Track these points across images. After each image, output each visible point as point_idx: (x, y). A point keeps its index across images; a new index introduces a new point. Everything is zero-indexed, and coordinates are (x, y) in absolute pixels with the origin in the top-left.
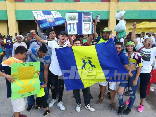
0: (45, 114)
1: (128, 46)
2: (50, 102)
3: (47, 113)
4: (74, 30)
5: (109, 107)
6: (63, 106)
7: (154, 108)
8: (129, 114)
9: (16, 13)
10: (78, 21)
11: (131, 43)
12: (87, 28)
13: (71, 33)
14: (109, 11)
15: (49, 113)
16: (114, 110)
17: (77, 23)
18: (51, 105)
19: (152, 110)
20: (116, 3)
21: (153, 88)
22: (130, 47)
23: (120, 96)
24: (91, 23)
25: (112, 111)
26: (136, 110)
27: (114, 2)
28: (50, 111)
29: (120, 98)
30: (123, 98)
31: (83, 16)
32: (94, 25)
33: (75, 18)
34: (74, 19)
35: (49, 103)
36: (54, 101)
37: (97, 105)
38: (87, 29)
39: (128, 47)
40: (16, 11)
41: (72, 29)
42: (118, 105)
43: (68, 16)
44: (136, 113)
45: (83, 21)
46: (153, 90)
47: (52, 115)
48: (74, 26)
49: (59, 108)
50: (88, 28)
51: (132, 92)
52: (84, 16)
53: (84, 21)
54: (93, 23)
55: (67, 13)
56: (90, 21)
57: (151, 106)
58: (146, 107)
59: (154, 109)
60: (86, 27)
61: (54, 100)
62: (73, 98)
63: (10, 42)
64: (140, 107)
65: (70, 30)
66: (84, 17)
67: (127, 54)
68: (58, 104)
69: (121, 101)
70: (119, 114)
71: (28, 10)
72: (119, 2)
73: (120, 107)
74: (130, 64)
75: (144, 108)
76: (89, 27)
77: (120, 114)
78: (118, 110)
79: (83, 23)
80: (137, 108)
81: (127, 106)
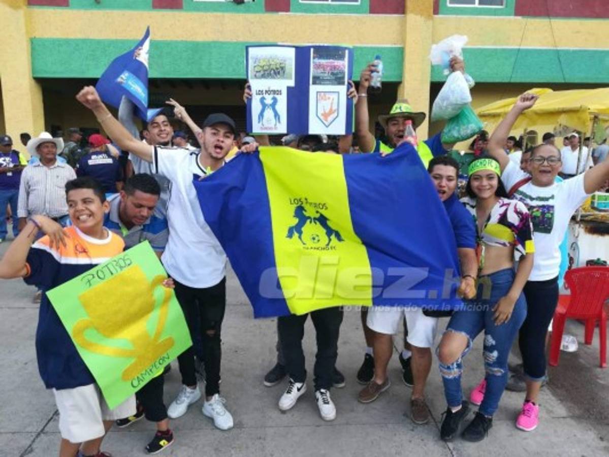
0: (154, 446)
1: (476, 179)
2: (175, 398)
3: (162, 443)
4: (276, 115)
5: (405, 415)
6: (228, 414)
7: (577, 412)
8: (486, 440)
9: (33, 49)
10: (292, 83)
11: (488, 167)
12: (327, 111)
13: (266, 128)
14: (401, 51)
15: (169, 440)
16: (426, 423)
17: (289, 89)
18: (176, 410)
19: (573, 422)
20: (429, 17)
21: (572, 337)
22: (485, 182)
23: (449, 368)
24: (343, 89)
25: (420, 429)
26: (509, 423)
27: (422, 15)
28: (174, 435)
29: (451, 377)
30: (460, 376)
31: (313, 61)
32: (355, 101)
33: (282, 68)
34: (276, 71)
35: (169, 404)
36: (189, 395)
37: (361, 407)
38: (326, 115)
39: (475, 184)
40: (33, 42)
41: (269, 113)
42: (440, 406)
43: (256, 60)
44: (511, 435)
45: (314, 83)
46: (572, 348)
47: (184, 448)
48: (275, 100)
49: (211, 420)
50: (331, 112)
51: (495, 354)
52: (317, 61)
53: (317, 80)
54: (353, 89)
55: (250, 49)
56: (339, 81)
57: (569, 409)
58: (549, 412)
59: (578, 418)
60: (325, 106)
61: (189, 390)
62: (266, 380)
63: (11, 165)
64: (523, 412)
65: (261, 115)
66: (318, 66)
67: (473, 207)
68: (206, 404)
69: (451, 388)
70: (446, 441)
71: (84, 41)
72: (440, 16)
73: (449, 411)
74: (487, 246)
75: (543, 414)
76: (335, 107)
77: (450, 441)
78: (440, 425)
79: (313, 89)
80: (515, 417)
81: (476, 409)
